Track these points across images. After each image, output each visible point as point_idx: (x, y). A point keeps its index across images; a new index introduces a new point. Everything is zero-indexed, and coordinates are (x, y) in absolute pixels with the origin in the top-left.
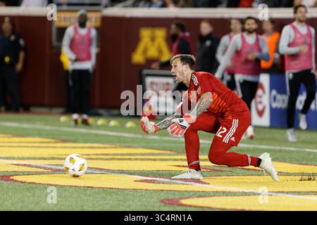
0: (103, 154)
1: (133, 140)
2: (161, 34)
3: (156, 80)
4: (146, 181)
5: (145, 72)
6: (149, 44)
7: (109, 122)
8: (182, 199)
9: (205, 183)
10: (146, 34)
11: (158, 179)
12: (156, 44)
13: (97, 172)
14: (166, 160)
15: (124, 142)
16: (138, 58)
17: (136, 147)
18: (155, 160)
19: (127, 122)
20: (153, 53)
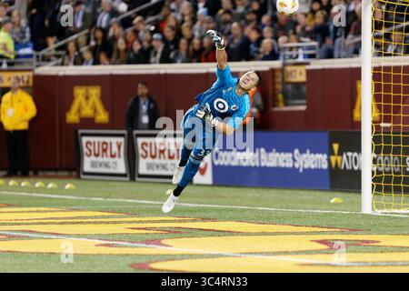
0: (53, 218)
1: (78, 202)
2: (95, 92)
3: (92, 139)
4: (106, 245)
5: (80, 131)
6: (84, 102)
7: (47, 184)
8: (150, 262)
9: (168, 246)
10: (79, 92)
11: (119, 243)
12: (91, 103)
13: (53, 237)
14: (119, 222)
15: (70, 205)
16: (72, 117)
17: (84, 210)
18: (108, 223)
19: (66, 184)
20: (87, 112)
